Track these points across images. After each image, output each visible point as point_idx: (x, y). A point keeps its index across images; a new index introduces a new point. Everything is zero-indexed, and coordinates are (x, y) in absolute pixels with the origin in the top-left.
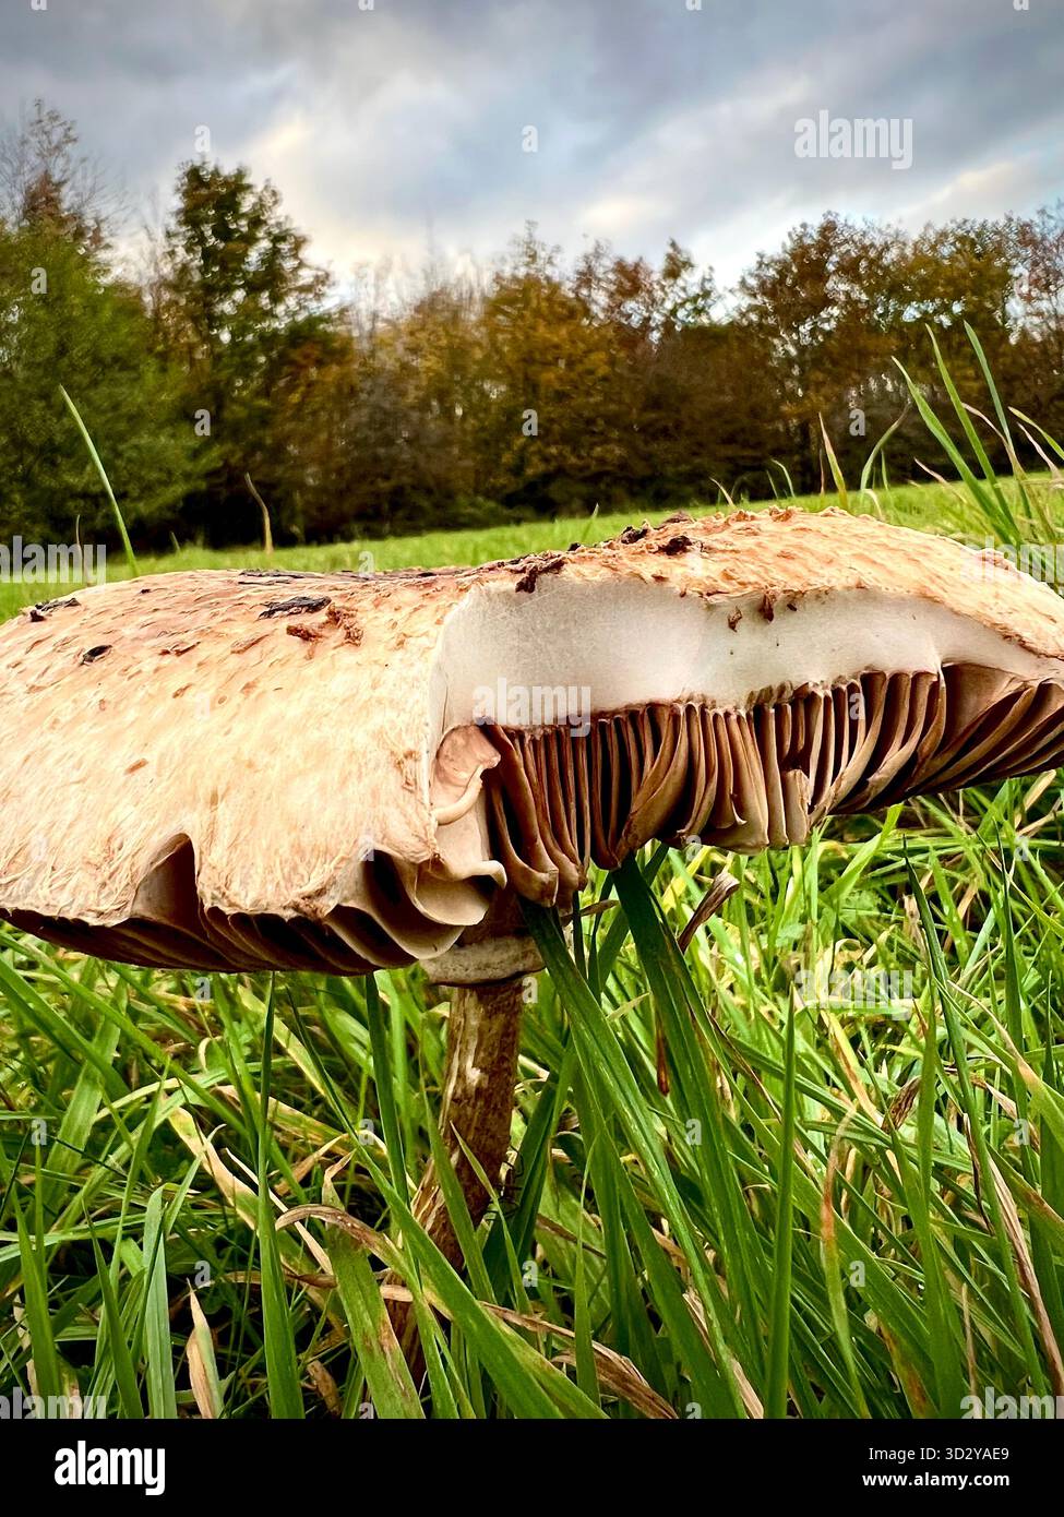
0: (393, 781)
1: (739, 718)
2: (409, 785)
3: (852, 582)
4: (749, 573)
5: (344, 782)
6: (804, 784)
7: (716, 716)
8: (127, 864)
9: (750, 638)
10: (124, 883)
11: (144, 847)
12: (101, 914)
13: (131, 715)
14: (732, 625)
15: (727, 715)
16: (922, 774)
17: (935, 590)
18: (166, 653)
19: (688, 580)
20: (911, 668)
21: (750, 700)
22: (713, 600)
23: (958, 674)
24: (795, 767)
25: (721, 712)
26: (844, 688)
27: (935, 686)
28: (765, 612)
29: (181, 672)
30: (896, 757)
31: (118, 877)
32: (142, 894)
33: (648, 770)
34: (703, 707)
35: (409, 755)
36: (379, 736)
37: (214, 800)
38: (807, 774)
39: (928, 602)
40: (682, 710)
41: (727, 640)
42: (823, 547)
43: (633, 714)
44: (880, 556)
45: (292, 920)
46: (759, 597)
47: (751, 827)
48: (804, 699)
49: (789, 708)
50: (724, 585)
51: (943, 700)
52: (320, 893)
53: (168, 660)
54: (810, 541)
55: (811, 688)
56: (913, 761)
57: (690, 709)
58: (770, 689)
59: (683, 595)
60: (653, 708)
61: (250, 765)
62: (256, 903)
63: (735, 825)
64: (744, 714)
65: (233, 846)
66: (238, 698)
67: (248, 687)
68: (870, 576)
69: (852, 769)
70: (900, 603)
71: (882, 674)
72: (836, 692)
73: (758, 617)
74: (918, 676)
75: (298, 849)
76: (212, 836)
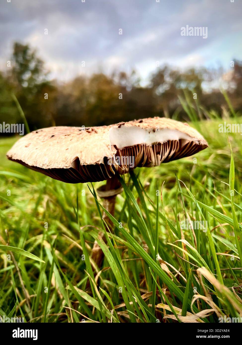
0: (107, 148)
1: (150, 147)
2: (109, 149)
3: (166, 127)
4: (152, 125)
5: (100, 148)
6: (160, 157)
7: (147, 146)
8: (69, 161)
9: (152, 134)
10: (69, 163)
11: (71, 159)
12: (66, 167)
13: (63, 143)
14: (149, 133)
15: (149, 146)
16: (176, 155)
17: (178, 128)
18: (66, 135)
19: (143, 126)
20: (174, 139)
21: (152, 144)
22: (147, 129)
23: (181, 141)
24: (158, 154)
25: (148, 146)
26: (165, 143)
27: (178, 142)
28: (154, 131)
29: (69, 138)
30: (173, 152)
31: (68, 162)
32: (72, 165)
33: (138, 154)
34: (145, 145)
35: (109, 145)
36: (104, 143)
37: (81, 152)
38: (160, 155)
39: (177, 130)
40: (142, 145)
41: (149, 135)
42: (162, 122)
43: (135, 146)
44: (170, 124)
45: (95, 165)
46: (153, 129)
47: (152, 163)
48: (159, 144)
49: (157, 146)
50: (148, 127)
51: (179, 144)
52: (99, 161)
53: (66, 136)
54: (160, 122)
55: (160, 142)
56: (175, 153)
57: (143, 145)
58: (154, 143)
59: (142, 128)
60: (138, 145)
61: (86, 147)
62: (90, 163)
63: (150, 162)
64: (151, 146)
65: (85, 157)
66: (81, 140)
67: (82, 139)
68: (169, 126)
69: (166, 154)
70: (173, 130)
71: (170, 141)
72: (164, 143)
73: (153, 132)
74: (175, 141)
75: (95, 156)
76: (82, 156)
